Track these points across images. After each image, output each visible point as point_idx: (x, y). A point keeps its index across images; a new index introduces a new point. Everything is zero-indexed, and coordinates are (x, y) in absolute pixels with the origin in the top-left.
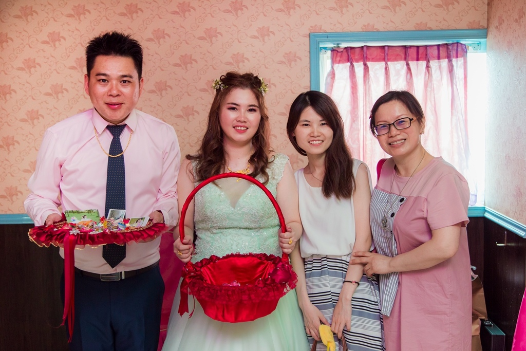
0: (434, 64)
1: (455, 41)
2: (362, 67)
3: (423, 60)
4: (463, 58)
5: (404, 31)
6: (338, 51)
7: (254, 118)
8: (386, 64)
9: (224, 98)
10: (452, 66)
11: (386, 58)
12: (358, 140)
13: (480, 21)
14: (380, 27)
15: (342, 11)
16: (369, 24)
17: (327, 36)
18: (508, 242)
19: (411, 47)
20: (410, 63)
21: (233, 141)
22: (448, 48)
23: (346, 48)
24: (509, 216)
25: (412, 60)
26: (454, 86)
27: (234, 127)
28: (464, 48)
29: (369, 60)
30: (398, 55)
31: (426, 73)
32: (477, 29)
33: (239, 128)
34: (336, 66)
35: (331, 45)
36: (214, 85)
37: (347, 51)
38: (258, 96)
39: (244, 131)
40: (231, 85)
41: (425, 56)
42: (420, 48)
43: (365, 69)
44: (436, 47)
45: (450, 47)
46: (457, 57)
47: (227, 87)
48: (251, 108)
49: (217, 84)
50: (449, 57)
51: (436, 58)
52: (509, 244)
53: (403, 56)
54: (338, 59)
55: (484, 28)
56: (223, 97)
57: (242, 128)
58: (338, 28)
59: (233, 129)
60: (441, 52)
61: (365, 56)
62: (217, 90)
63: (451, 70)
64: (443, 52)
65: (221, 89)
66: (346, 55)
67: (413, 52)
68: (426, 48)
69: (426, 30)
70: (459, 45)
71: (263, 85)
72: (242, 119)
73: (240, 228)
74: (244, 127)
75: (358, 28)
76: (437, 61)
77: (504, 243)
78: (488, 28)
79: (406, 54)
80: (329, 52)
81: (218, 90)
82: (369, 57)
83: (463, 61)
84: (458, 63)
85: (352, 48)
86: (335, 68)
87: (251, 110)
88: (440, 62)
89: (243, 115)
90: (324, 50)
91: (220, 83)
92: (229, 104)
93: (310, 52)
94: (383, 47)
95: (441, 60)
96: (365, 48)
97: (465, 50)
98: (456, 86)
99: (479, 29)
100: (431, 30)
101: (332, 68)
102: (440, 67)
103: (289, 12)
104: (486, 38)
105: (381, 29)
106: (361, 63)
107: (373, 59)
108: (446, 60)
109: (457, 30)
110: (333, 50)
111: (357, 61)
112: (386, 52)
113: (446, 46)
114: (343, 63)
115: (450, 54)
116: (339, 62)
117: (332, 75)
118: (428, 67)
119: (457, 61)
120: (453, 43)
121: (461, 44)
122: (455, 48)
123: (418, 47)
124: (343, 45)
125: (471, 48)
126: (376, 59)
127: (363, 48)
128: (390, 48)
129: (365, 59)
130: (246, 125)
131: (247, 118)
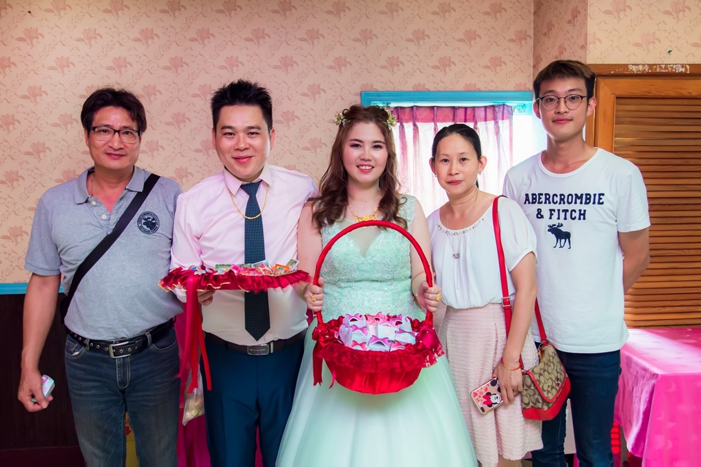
0: (481, 124)
1: (501, 102)
2: (412, 127)
3: (471, 121)
4: (508, 120)
5: (453, 91)
7: (380, 155)
8: (436, 125)
9: (346, 135)
10: (499, 128)
11: (435, 118)
13: (526, 83)
14: (431, 86)
15: (393, 70)
16: (419, 84)
19: (459, 107)
21: (356, 181)
22: (494, 110)
23: (396, 108)
26: (501, 148)
27: (358, 167)
28: (510, 110)
29: (418, 120)
30: (446, 116)
32: (523, 91)
33: (364, 168)
36: (336, 120)
37: (397, 111)
39: (369, 171)
40: (354, 119)
41: (472, 117)
42: (468, 109)
43: (414, 129)
44: (483, 109)
45: (497, 109)
46: (503, 119)
47: (349, 121)
48: (377, 144)
49: (339, 118)
50: (495, 119)
51: (484, 120)
53: (451, 117)
55: (529, 91)
56: (345, 133)
57: (367, 168)
58: (389, 88)
59: (357, 168)
61: (415, 116)
62: (339, 125)
63: (497, 133)
64: (489, 112)
65: (344, 124)
66: (396, 115)
67: (461, 111)
68: (474, 110)
69: (475, 91)
70: (505, 106)
71: (389, 118)
72: (367, 157)
73: (372, 281)
74: (369, 166)
75: (408, 87)
76: (484, 122)
79: (454, 116)
82: (418, 117)
83: (508, 123)
84: (504, 125)
85: (402, 108)
87: (376, 147)
88: (486, 124)
89: (367, 152)
91: (342, 118)
92: (351, 140)
94: (433, 107)
95: (488, 122)
96: (415, 108)
98: (503, 148)
99: (525, 91)
100: (480, 91)
102: (487, 128)
103: (340, 70)
105: (432, 89)
106: (411, 124)
107: (422, 119)
108: (493, 122)
109: (504, 91)
111: (407, 122)
112: (435, 112)
113: (492, 107)
115: (496, 116)
119: (503, 123)
120: (499, 105)
121: (507, 106)
122: (501, 109)
123: (466, 108)
124: (393, 105)
125: (516, 110)
126: (425, 120)
127: (412, 107)
128: (439, 109)
129: (414, 119)
130: (372, 163)
131: (372, 156)
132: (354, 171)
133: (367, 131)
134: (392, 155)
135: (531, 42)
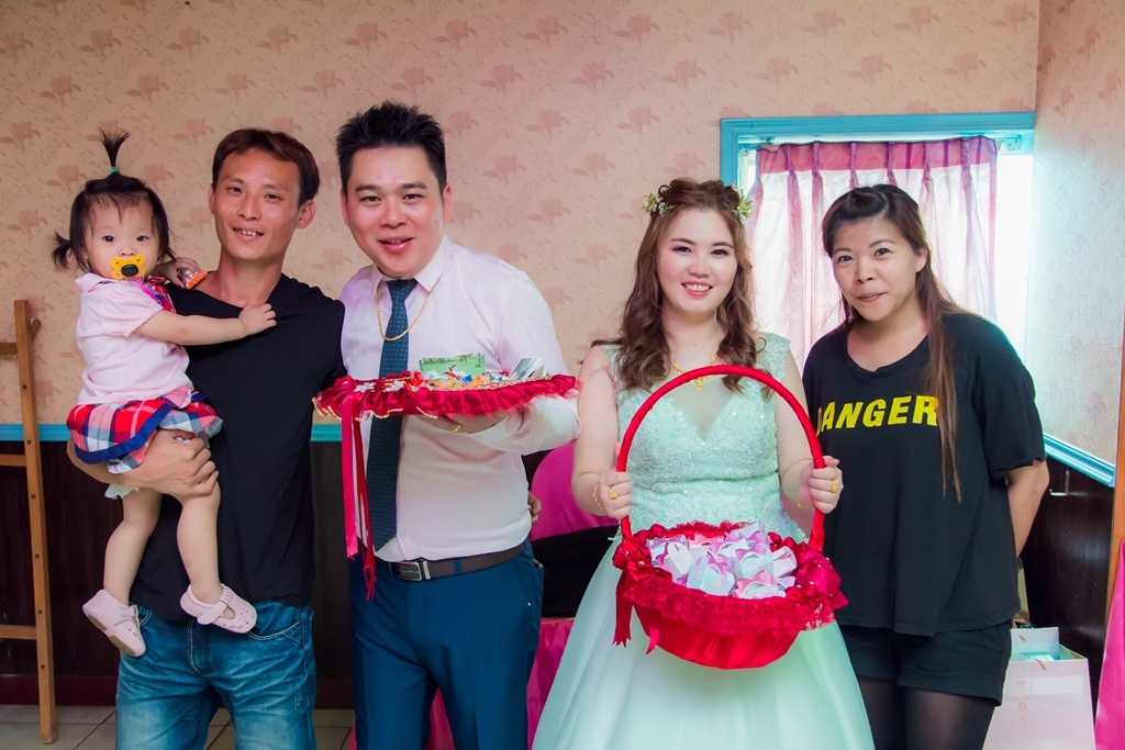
0: (937, 174)
1: (975, 133)
2: (811, 178)
3: (918, 168)
4: (988, 164)
5: (887, 116)
6: (768, 151)
7: (725, 267)
8: (853, 173)
9: (666, 230)
10: (970, 178)
11: (853, 162)
12: (802, 305)
13: (1024, 99)
14: (847, 108)
15: (778, 81)
16: (825, 103)
17: (751, 125)
18: (1072, 489)
19: (897, 143)
20: (895, 171)
21: (679, 311)
22: (962, 147)
23: (783, 146)
24: (1076, 445)
25: (899, 167)
26: (973, 213)
27: (684, 285)
28: (992, 145)
29: (822, 168)
30: (874, 158)
31: (922, 189)
32: (1017, 113)
33: (695, 287)
34: (764, 177)
35: (758, 141)
36: (646, 204)
37: (784, 152)
38: (734, 225)
39: (704, 294)
40: (680, 203)
41: (921, 160)
42: (914, 147)
43: (813, 182)
44: (942, 145)
45: (967, 145)
46: (978, 162)
47: (671, 207)
48: (719, 248)
49: (652, 201)
50: (963, 162)
51: (942, 164)
52: (1075, 494)
53: (882, 160)
54: (769, 164)
55: (1030, 112)
56: (663, 227)
57: (701, 288)
58: (771, 112)
59: (682, 288)
60: (950, 152)
61: (816, 159)
62: (652, 213)
63: (967, 185)
64: (953, 152)
65: (661, 212)
66: (784, 158)
67: (900, 153)
68: (924, 147)
69: (928, 115)
70: (983, 140)
71: (742, 204)
72: (701, 271)
73: (717, 479)
74: (703, 284)
75: (805, 110)
76: (942, 168)
77: (1063, 491)
78: (1036, 110)
79: (888, 157)
80: (753, 154)
81: (655, 215)
82: (822, 161)
83: (988, 169)
84: (979, 173)
85: (793, 146)
86: (763, 181)
87: (717, 252)
88: (948, 170)
89: (702, 262)
90: (743, 150)
91: (658, 200)
92: (674, 240)
93: (721, 152)
94: (849, 143)
95: (950, 168)
96: (816, 146)
97: (993, 148)
98: (976, 213)
99: (1022, 112)
100: (936, 114)
101: (758, 179)
102: (947, 178)
103: (686, 83)
104: (1034, 128)
105: (847, 113)
106: (809, 173)
107: (830, 164)
108: (959, 167)
109: (980, 114)
110: (760, 149)
111: (802, 169)
112: (853, 152)
113: (959, 143)
114: (777, 171)
115: (966, 157)
116: (771, 170)
117: (758, 190)
118: (926, 179)
119: (978, 169)
120: (972, 138)
121: (987, 139)
122: (976, 145)
123: (909, 144)
124: (778, 141)
125: (1003, 146)
126: (835, 166)
127: (811, 145)
128: (860, 146)
129: (814, 165)
130: (709, 281)
131: (710, 268)
132: (676, 293)
133: (702, 225)
134: (745, 267)
135: (1034, 25)
